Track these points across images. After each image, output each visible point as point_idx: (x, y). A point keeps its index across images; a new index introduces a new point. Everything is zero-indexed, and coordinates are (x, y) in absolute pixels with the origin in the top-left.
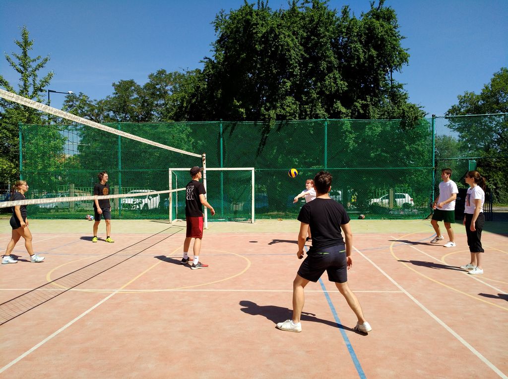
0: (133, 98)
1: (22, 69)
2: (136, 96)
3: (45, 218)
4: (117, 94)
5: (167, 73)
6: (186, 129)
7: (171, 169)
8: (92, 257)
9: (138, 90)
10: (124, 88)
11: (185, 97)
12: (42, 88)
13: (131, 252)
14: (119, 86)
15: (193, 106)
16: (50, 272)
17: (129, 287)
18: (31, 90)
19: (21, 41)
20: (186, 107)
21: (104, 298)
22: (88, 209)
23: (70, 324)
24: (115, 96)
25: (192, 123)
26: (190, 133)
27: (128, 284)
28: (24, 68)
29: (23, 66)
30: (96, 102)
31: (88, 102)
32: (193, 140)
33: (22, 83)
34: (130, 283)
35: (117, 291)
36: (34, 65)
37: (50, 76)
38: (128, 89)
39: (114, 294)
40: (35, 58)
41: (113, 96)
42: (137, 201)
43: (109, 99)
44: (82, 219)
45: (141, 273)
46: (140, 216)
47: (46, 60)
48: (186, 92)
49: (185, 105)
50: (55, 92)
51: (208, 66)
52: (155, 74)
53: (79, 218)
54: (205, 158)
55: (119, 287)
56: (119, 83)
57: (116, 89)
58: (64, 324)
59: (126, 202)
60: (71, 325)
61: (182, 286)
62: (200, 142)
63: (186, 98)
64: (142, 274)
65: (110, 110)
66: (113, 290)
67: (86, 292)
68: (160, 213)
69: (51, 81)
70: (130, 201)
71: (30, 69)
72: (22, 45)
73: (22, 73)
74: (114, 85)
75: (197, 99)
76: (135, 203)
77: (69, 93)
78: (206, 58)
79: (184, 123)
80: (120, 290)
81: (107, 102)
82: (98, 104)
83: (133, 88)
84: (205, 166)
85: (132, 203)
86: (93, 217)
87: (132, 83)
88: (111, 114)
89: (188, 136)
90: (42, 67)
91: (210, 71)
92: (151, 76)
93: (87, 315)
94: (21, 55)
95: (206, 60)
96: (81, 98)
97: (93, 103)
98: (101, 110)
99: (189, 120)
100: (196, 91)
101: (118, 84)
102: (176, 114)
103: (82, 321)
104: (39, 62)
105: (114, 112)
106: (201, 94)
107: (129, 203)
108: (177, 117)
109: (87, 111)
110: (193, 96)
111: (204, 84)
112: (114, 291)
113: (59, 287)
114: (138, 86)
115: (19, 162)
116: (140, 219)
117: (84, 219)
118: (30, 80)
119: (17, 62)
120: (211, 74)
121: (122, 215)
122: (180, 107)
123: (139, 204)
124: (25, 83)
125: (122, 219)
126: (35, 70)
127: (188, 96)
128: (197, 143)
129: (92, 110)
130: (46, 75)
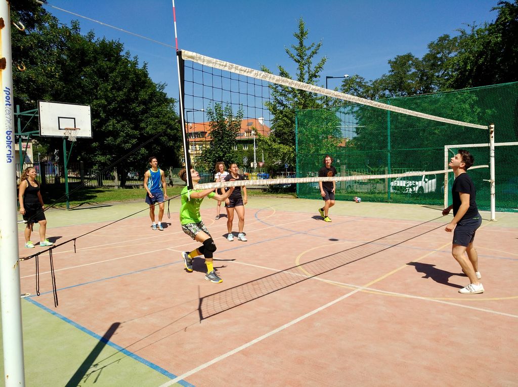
0: (410, 73)
1: (299, 58)
2: (413, 70)
3: (316, 198)
4: (393, 71)
5: (451, 38)
6: (470, 97)
7: (447, 148)
8: (346, 242)
9: (417, 64)
10: (401, 64)
11: (469, 58)
12: (316, 74)
13: (391, 241)
14: (395, 63)
15: (480, 67)
16: (301, 255)
17: (376, 286)
18: (306, 77)
19: (298, 32)
20: (471, 70)
21: (344, 294)
22: (358, 191)
23: (298, 320)
24: (390, 73)
25: (478, 88)
26: (476, 102)
27: (376, 281)
28: (301, 58)
29: (300, 56)
30: (371, 83)
31: (363, 84)
32: (479, 110)
33: (299, 72)
34: (378, 280)
35: (360, 289)
36: (309, 53)
37: (323, 61)
38: (405, 64)
39: (356, 291)
40: (310, 46)
41: (388, 74)
42: (410, 183)
43: (384, 78)
44: (350, 200)
45: (395, 268)
46: (411, 200)
47: (319, 46)
48: (471, 52)
49: (469, 67)
50: (332, 77)
51: (503, 12)
52: (435, 42)
53: (347, 200)
54: (492, 130)
55: (364, 284)
56: (395, 58)
57: (392, 67)
58: (293, 319)
59: (398, 185)
60: (298, 323)
61: (444, 296)
62: (489, 111)
63: (470, 60)
64: (395, 271)
65: (385, 89)
66: (356, 286)
67: (328, 284)
68: (433, 198)
69: (324, 66)
70: (402, 184)
71: (305, 58)
72: (299, 36)
73: (299, 62)
74: (390, 62)
75: (485, 59)
76: (408, 186)
77: (345, 77)
78: (502, 3)
79: (467, 90)
80: (365, 287)
81: (382, 81)
82: (373, 84)
83: (410, 62)
84: (492, 140)
85: (404, 185)
86: (360, 199)
87: (409, 57)
88: (387, 92)
89: (472, 106)
90: (316, 53)
91: (506, 18)
92: (430, 46)
93: (319, 313)
94: (298, 46)
95: (501, 6)
96: (358, 80)
97: (369, 84)
98: (376, 90)
99: (475, 84)
100: (485, 47)
101: (395, 60)
102: (457, 81)
103: (311, 319)
104: (313, 49)
105: (390, 91)
106: (492, 50)
107: (401, 185)
108: (459, 84)
109: (363, 93)
110: (481, 54)
111: (497, 37)
112: (358, 288)
113: (304, 273)
114: (417, 59)
115: (295, 147)
116: (411, 203)
117: (352, 201)
118: (306, 67)
119: (294, 53)
120: (507, 22)
121: (391, 198)
122: (462, 71)
123: (412, 187)
124: (301, 71)
125: (391, 202)
126: (310, 58)
127: (473, 57)
128: (484, 113)
129: (368, 91)
130: (320, 61)
